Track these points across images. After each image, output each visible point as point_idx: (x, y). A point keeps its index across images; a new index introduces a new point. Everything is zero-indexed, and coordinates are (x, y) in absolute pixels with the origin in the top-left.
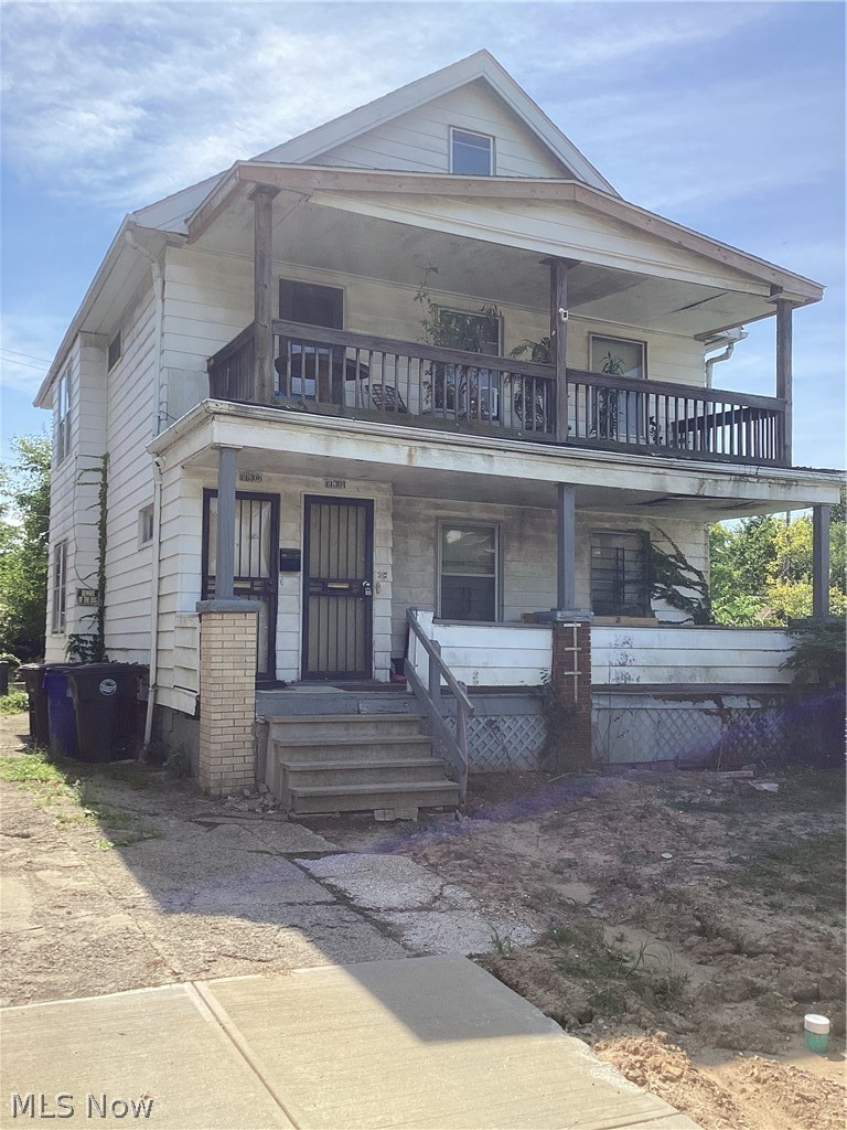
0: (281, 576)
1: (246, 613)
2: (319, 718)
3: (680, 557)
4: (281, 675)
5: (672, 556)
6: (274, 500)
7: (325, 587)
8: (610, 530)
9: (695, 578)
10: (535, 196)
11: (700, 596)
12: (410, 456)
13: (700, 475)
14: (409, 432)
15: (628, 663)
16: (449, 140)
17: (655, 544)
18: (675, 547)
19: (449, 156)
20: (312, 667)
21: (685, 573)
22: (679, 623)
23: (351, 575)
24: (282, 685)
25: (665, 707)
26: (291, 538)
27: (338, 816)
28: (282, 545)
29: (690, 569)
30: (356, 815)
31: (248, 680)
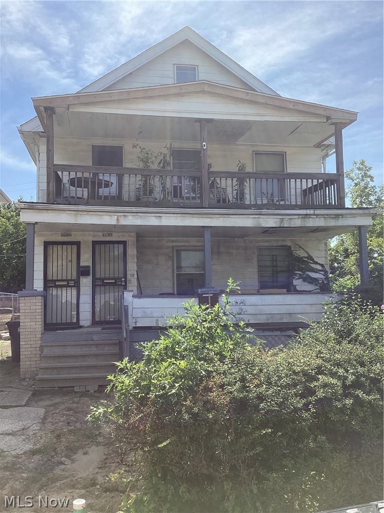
0: (81, 277)
1: (36, 296)
2: (66, 343)
3: (310, 257)
4: (82, 323)
5: (305, 257)
6: (78, 244)
7: (103, 282)
8: (268, 246)
9: (320, 268)
10: (182, 92)
11: (323, 277)
12: (118, 220)
13: (280, 217)
14: (114, 209)
15: (243, 313)
16: (174, 71)
17: (295, 252)
18: (307, 253)
19: (174, 78)
20: (97, 319)
21: (314, 266)
22: (310, 291)
23: (116, 276)
24: (81, 327)
25: (264, 334)
26: (86, 260)
27: (57, 389)
28: (81, 264)
29: (316, 263)
30: (66, 389)
31: (37, 326)
